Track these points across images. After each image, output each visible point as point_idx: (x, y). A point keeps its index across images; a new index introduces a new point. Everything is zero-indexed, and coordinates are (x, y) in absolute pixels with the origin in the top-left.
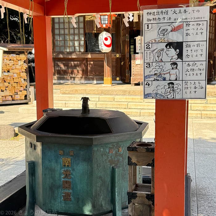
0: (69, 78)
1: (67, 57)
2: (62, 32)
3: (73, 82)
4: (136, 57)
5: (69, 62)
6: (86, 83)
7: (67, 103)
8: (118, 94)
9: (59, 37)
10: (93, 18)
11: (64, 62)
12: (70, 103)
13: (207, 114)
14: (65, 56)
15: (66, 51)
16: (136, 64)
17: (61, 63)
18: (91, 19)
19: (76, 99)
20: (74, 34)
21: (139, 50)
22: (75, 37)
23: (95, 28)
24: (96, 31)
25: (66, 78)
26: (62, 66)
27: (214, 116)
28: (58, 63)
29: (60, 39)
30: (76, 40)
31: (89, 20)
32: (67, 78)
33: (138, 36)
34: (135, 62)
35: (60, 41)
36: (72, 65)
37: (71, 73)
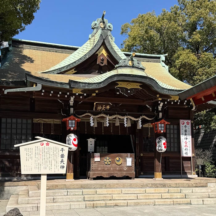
0: (15, 175)
1: (14, 155)
2: (9, 131)
3: (19, 178)
4: (95, 155)
5: (15, 160)
6: (32, 179)
7: (56, 199)
8: (96, 187)
9: (5, 136)
10: (40, 121)
11: (9, 159)
12: (58, 198)
13: (177, 201)
14: (12, 154)
15: (12, 149)
16: (95, 161)
17: (6, 160)
18: (38, 121)
19: (60, 194)
20: (22, 134)
21: (90, 149)
22: (22, 136)
23: (42, 130)
24: (43, 132)
25: (11, 175)
26: (7, 163)
27: (182, 203)
28: (3, 160)
29: (6, 138)
30: (23, 140)
31: (36, 122)
32: (13, 175)
33: (89, 138)
34: (94, 160)
35: (6, 139)
36: (18, 162)
37: (16, 170)
